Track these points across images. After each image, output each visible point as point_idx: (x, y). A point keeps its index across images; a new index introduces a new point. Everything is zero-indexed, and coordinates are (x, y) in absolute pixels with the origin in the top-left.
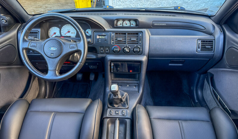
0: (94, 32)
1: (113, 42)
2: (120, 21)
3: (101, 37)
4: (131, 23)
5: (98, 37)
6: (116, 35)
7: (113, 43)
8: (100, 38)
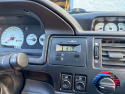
0: (51, 38)
1: (97, 61)
2: (100, 24)
3: (65, 48)
4: (120, 28)
5: (59, 48)
6: (103, 45)
7: (96, 65)
8: (62, 51)
